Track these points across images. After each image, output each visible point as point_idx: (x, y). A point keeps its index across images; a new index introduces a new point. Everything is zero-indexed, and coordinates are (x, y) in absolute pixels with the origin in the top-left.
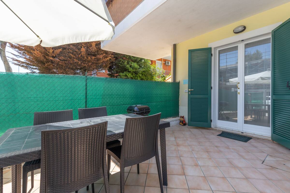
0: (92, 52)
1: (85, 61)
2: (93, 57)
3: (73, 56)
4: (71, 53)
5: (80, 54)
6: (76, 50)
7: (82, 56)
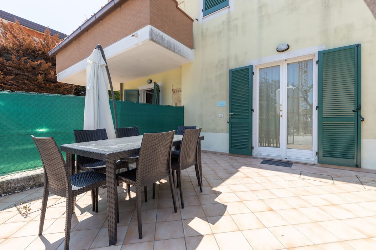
0: (51, 79)
1: (43, 87)
2: (52, 85)
3: (28, 82)
4: (25, 79)
5: (36, 81)
6: (32, 77)
7: (39, 82)
